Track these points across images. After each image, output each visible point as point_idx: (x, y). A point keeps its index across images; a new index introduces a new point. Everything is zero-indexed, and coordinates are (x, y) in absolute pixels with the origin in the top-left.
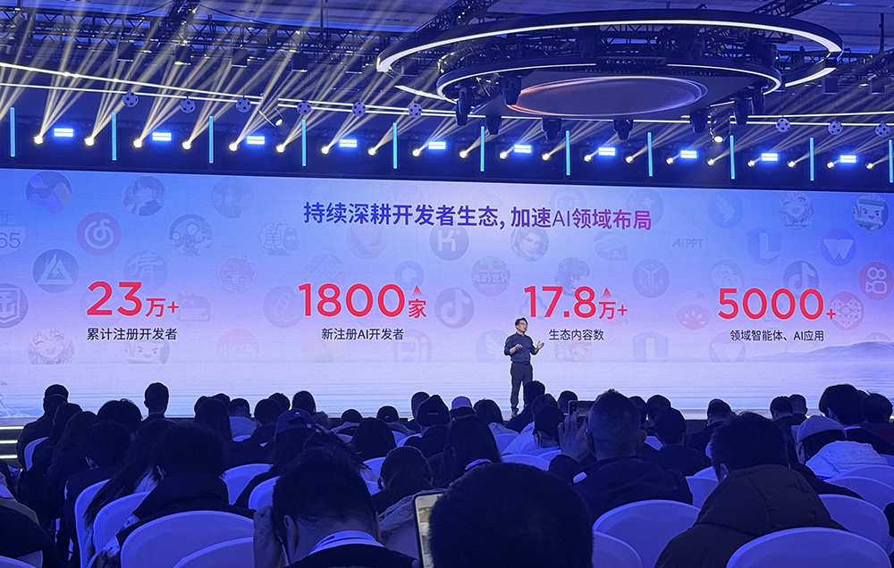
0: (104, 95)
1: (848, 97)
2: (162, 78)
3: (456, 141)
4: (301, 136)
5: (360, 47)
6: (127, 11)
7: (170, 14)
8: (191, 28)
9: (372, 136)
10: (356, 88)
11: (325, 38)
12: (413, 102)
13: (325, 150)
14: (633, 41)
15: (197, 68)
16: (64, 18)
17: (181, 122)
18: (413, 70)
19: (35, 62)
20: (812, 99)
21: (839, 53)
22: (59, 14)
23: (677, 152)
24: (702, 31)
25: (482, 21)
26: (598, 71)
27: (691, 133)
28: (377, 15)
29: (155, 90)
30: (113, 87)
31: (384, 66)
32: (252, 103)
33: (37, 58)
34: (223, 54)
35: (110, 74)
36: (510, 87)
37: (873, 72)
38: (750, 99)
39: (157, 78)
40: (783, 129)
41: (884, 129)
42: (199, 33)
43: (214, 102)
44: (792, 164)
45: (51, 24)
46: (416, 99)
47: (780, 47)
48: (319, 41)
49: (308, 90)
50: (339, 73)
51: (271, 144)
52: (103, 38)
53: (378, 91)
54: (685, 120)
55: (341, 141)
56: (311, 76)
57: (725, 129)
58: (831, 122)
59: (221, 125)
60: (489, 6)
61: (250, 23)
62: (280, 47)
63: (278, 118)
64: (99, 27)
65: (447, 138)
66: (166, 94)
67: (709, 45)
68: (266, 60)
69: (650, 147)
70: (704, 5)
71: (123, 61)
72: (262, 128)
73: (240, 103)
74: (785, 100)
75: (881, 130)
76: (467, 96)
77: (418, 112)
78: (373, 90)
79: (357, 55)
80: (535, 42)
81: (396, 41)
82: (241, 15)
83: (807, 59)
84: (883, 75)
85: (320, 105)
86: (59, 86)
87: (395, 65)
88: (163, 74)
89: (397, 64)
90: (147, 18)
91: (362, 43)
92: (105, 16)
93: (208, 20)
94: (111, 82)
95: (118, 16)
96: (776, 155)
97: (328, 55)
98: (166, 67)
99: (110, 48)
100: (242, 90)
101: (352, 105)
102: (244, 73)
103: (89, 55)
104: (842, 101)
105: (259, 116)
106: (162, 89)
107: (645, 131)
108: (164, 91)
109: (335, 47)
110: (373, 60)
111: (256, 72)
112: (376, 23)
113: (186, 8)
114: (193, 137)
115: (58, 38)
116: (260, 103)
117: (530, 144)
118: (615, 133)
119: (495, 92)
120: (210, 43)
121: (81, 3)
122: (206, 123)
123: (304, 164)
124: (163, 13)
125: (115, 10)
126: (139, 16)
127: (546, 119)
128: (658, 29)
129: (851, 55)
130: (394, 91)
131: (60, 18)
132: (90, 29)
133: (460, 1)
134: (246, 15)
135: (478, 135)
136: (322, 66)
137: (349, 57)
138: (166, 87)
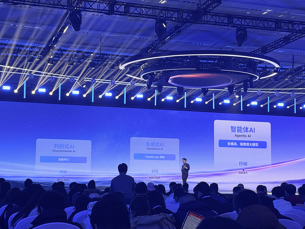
0: (22, 75)
1: (281, 83)
2: (43, 69)
3: (147, 95)
4: (92, 92)
5: (114, 60)
6: (31, 45)
7: (46, 47)
8: (54, 52)
9: (117, 92)
10: (112, 75)
11: (101, 57)
12: (132, 80)
13: (100, 97)
14: (209, 61)
15: (56, 66)
16: (8, 47)
17: (49, 85)
18: (132, 69)
20: (269, 83)
21: (278, 68)
22: (6, 45)
23: (223, 101)
24: (232, 58)
25: (157, 53)
26: (197, 71)
27: (228, 94)
28: (120, 49)
29: (40, 74)
30: (25, 72)
31: (122, 67)
32: (75, 79)
34: (65, 61)
35: (24, 67)
36: (166, 76)
37: (290, 75)
38: (248, 83)
39: (41, 69)
40: (259, 93)
41: (293, 95)
42: (56, 54)
43: (61, 78)
44: (262, 106)
45: (3, 49)
46: (133, 79)
47: (259, 65)
48: (99, 58)
49: (95, 75)
50: (106, 69)
51: (81, 94)
52: (22, 54)
53: (119, 76)
54: (226, 89)
55: (106, 93)
56: (96, 70)
57: (240, 93)
58: (275, 92)
59: (64, 87)
60: (159, 48)
61: (75, 51)
62: (85, 59)
63: (84, 85)
64: (20, 50)
65: (143, 94)
66: (44, 75)
67: (235, 64)
68: (80, 64)
69: (213, 99)
70: (233, 50)
71: (29, 63)
72: (78, 88)
73: (71, 79)
74: (260, 84)
75: (292, 95)
76: (151, 78)
77: (134, 84)
78: (118, 76)
79: (113, 63)
80: (175, 61)
81: (126, 59)
82: (72, 48)
83: (268, 70)
84: (293, 76)
85: (99, 81)
86: (6, 71)
87: (126, 67)
88: (43, 68)
89: (127, 67)
90: (38, 48)
91: (114, 59)
92: (23, 46)
93: (60, 49)
94: (24, 70)
95: (27, 47)
96: (257, 103)
97: (102, 63)
98: (44, 66)
99: (24, 58)
100: (71, 74)
101: (110, 81)
102: (72, 68)
103: (17, 60)
104: (279, 84)
105: (77, 84)
106: (43, 73)
107: (212, 93)
108: (43, 74)
110: (118, 65)
111: (76, 68)
112: (120, 53)
113: (52, 45)
114: (53, 91)
115: (6, 54)
116: (77, 79)
117: (172, 96)
118: (202, 93)
119: (161, 77)
120: (60, 57)
121: (14, 42)
122: (58, 86)
123: (93, 101)
124: (44, 46)
125: (27, 44)
126: (35, 47)
127: (178, 88)
128: (218, 57)
129: (283, 69)
130: (125, 76)
131: (7, 47)
132: (17, 50)
133: (149, 45)
134: (74, 48)
135: (154, 93)
136: (100, 67)
137: (110, 64)
138: (44, 73)
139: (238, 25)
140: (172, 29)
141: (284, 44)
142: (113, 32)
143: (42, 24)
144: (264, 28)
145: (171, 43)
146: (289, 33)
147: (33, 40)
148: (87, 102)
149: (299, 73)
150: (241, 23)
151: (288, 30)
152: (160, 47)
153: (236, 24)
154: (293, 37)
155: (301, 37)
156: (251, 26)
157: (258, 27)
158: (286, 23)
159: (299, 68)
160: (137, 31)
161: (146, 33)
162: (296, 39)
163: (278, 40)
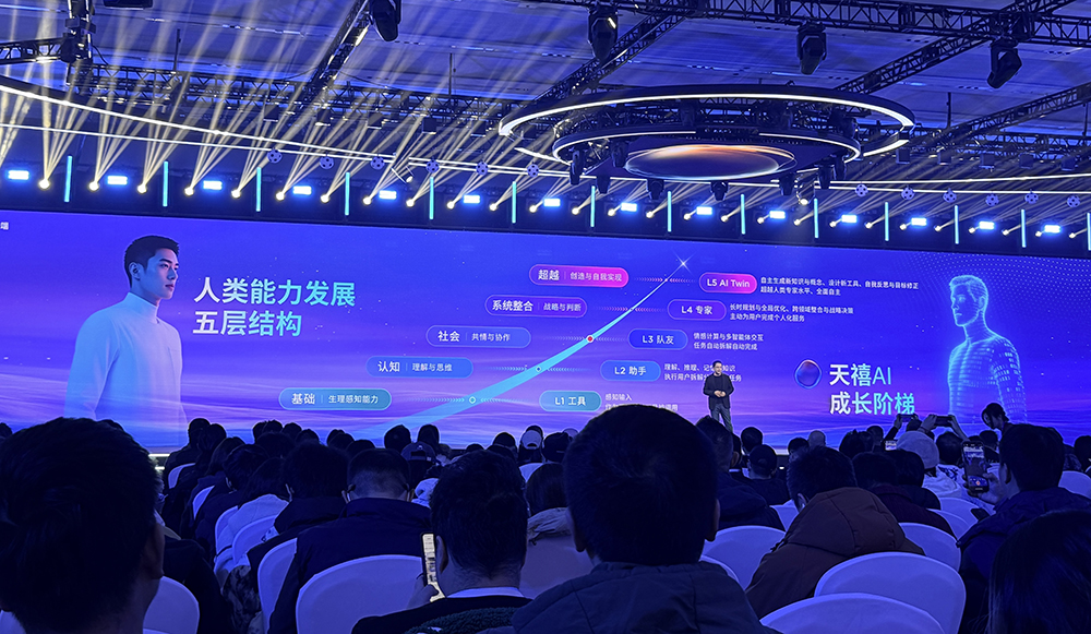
0: (250, 152)
1: (919, 166)
2: (303, 137)
3: (569, 199)
4: (429, 192)
5: (484, 112)
6: (273, 76)
7: (312, 79)
8: (332, 93)
9: (494, 193)
10: (479, 149)
11: (453, 104)
12: (531, 163)
13: (451, 205)
14: (729, 112)
15: (336, 129)
16: (216, 82)
17: (320, 178)
18: (532, 134)
19: (187, 121)
20: (887, 168)
21: (910, 128)
22: (212, 78)
23: (767, 213)
24: (790, 104)
25: (594, 91)
26: (697, 138)
27: (779, 196)
28: (500, 84)
29: (297, 148)
30: (259, 145)
31: (505, 130)
32: (385, 161)
33: (190, 117)
34: (360, 117)
35: (257, 132)
36: (619, 151)
37: (941, 145)
38: (831, 165)
39: (299, 137)
40: (861, 193)
41: (952, 196)
42: (338, 98)
43: (351, 160)
44: (869, 225)
45: (204, 86)
46: (534, 160)
47: (859, 121)
48: (447, 107)
49: (436, 151)
50: (465, 135)
51: (402, 199)
52: (251, 100)
53: (499, 152)
54: (775, 184)
55: (466, 197)
56: (439, 138)
57: (810, 193)
58: (904, 188)
59: (357, 180)
60: (600, 79)
61: (385, 89)
62: (411, 111)
63: (409, 175)
64: (247, 90)
65: (561, 196)
66: (308, 151)
67: (796, 118)
68: (399, 123)
69: (742, 208)
70: (792, 82)
71: (269, 121)
72: (394, 183)
73: (375, 161)
74: (864, 168)
75: (948, 196)
76: (580, 158)
77: (535, 172)
78: (495, 151)
79: (481, 120)
80: (642, 112)
81: (517, 108)
82: (377, 81)
83: (883, 131)
84: (950, 148)
85: (447, 165)
86: (210, 143)
87: (517, 129)
88: (305, 133)
90: (291, 83)
91: (486, 109)
92: (253, 80)
93: (347, 86)
94: (257, 140)
95: (265, 81)
96: (855, 217)
97: (455, 119)
98: (307, 128)
99: (257, 109)
100: (375, 150)
101: (476, 165)
102: (378, 134)
103: (237, 115)
104: (913, 170)
106: (304, 147)
107: (739, 193)
108: (306, 149)
109: (461, 113)
110: (495, 125)
111: (389, 134)
112: (499, 93)
113: (327, 75)
114: (330, 192)
115: (210, 99)
116: (392, 162)
117: (636, 203)
118: (711, 195)
119: (604, 155)
120: (348, 107)
121: (233, 67)
122: (343, 179)
123: (431, 217)
124: (306, 78)
125: (262, 75)
126: (284, 81)
127: (650, 180)
128: (750, 102)
129: (922, 129)
130: (514, 152)
131: (212, 81)
132: (239, 92)
133: (575, 73)
134: (381, 82)
135: (589, 194)
136: (449, 129)
137: (474, 122)
138: (307, 146)
139: (803, 18)
140: (631, 32)
141: (924, 66)
142: (481, 40)
143: (302, 24)
144: (870, 26)
145: (632, 65)
146: (936, 38)
147: (280, 62)
148: (416, 218)
149: (964, 141)
150: (811, 13)
151: (934, 31)
152: (603, 76)
153: (797, 18)
154: (948, 47)
155: (967, 49)
156: (837, 21)
157: (855, 22)
158: (927, 12)
159: (966, 127)
160: (543, 36)
161: (566, 43)
162: (955, 54)
163: (907, 57)
